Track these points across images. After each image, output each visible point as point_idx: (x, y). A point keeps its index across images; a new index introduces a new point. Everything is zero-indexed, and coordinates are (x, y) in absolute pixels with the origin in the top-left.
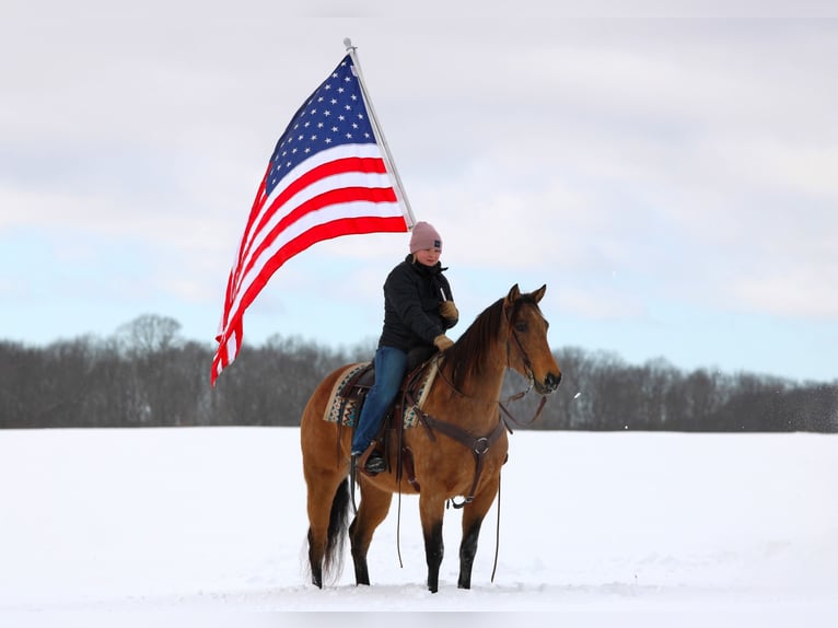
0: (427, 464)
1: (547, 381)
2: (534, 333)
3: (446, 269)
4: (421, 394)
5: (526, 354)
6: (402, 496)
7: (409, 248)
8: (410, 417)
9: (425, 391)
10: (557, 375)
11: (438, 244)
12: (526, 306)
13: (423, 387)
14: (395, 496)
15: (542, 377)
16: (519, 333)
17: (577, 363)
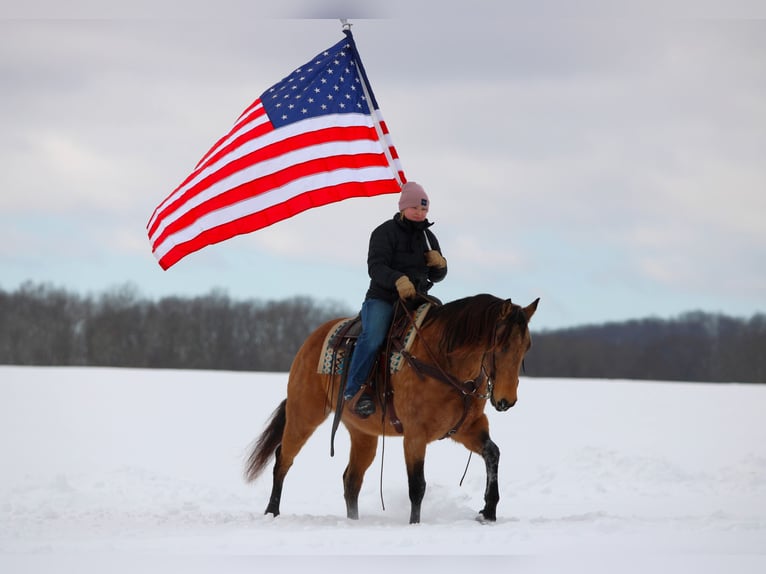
0: (410, 408)
3: (432, 224)
4: (406, 340)
6: (386, 438)
7: (398, 206)
8: (397, 361)
9: (411, 338)
11: (425, 202)
13: (409, 334)
14: (380, 438)
17: (307, 310)
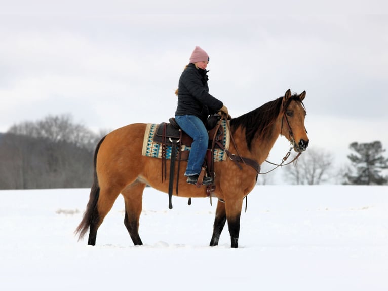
1: (300, 144)
2: (296, 117)
3: (208, 71)
4: (225, 142)
5: (291, 129)
8: (218, 154)
9: (228, 141)
10: (306, 140)
12: (293, 102)
15: (298, 141)
16: (288, 116)
